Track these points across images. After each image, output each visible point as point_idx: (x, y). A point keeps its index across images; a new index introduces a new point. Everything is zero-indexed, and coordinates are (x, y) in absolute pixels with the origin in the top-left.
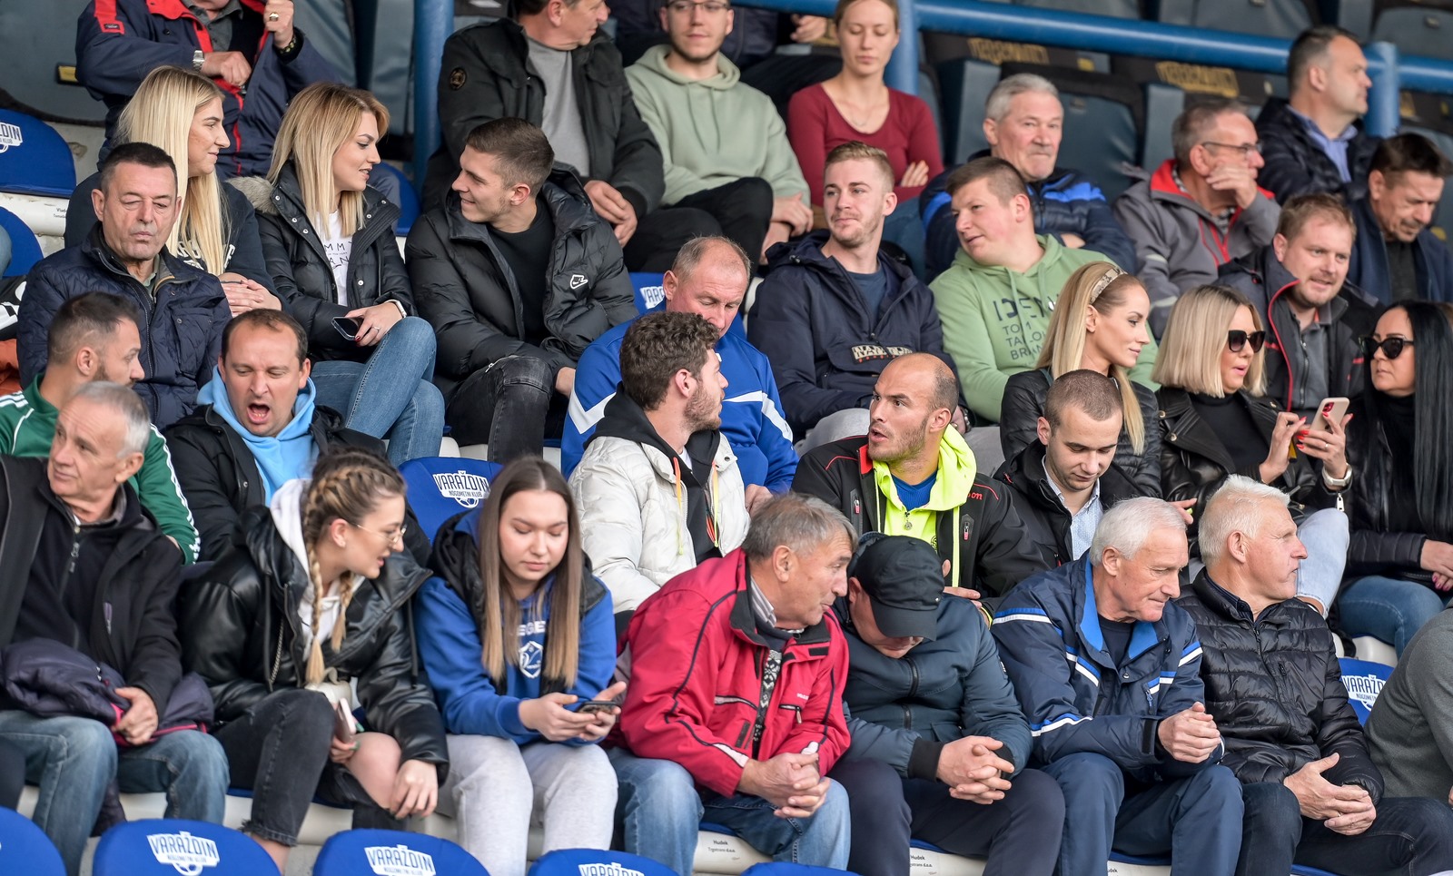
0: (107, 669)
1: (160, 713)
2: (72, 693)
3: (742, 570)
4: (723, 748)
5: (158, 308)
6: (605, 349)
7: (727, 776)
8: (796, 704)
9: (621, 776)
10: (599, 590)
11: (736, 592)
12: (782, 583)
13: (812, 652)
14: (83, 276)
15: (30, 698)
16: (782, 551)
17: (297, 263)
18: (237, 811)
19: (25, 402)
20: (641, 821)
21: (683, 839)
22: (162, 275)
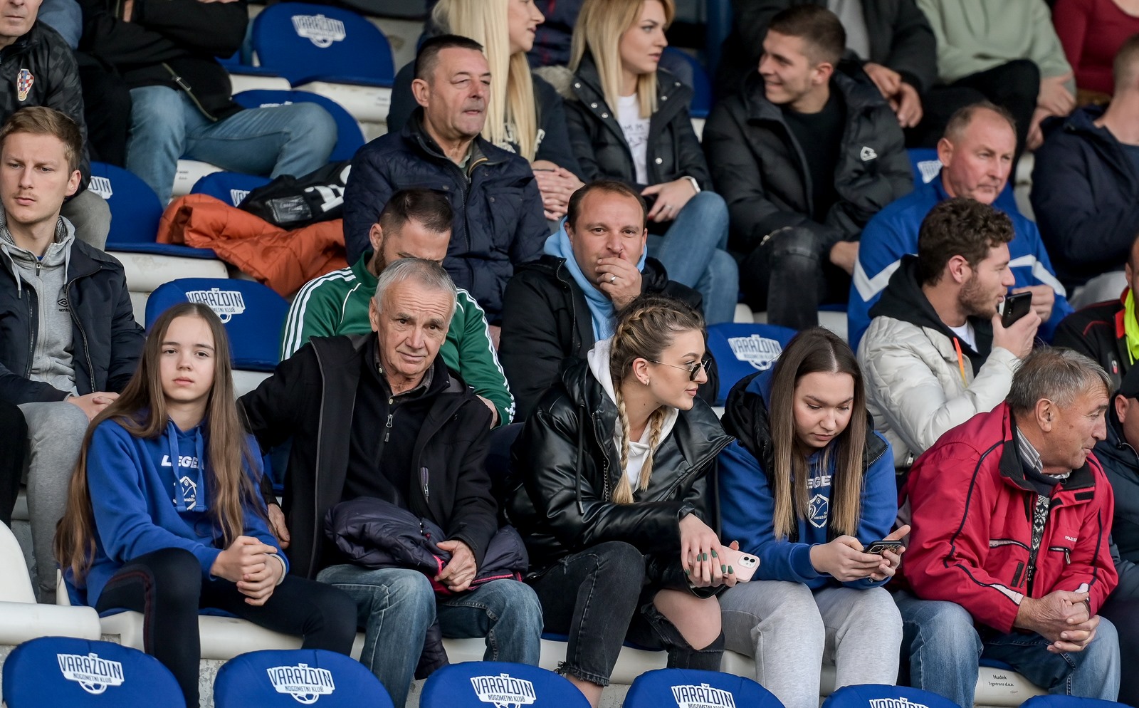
0: (428, 523)
1: (479, 562)
2: (396, 545)
3: (1008, 421)
4: (999, 587)
5: (472, 188)
6: (886, 221)
7: (1004, 613)
8: (1064, 545)
9: (906, 616)
10: (881, 445)
11: (1003, 442)
12: (1045, 433)
13: (1078, 497)
14: (403, 160)
15: (357, 551)
16: (1045, 403)
17: (599, 145)
18: (552, 654)
19: (353, 277)
20: (926, 659)
21: (964, 674)
22: (476, 157)
